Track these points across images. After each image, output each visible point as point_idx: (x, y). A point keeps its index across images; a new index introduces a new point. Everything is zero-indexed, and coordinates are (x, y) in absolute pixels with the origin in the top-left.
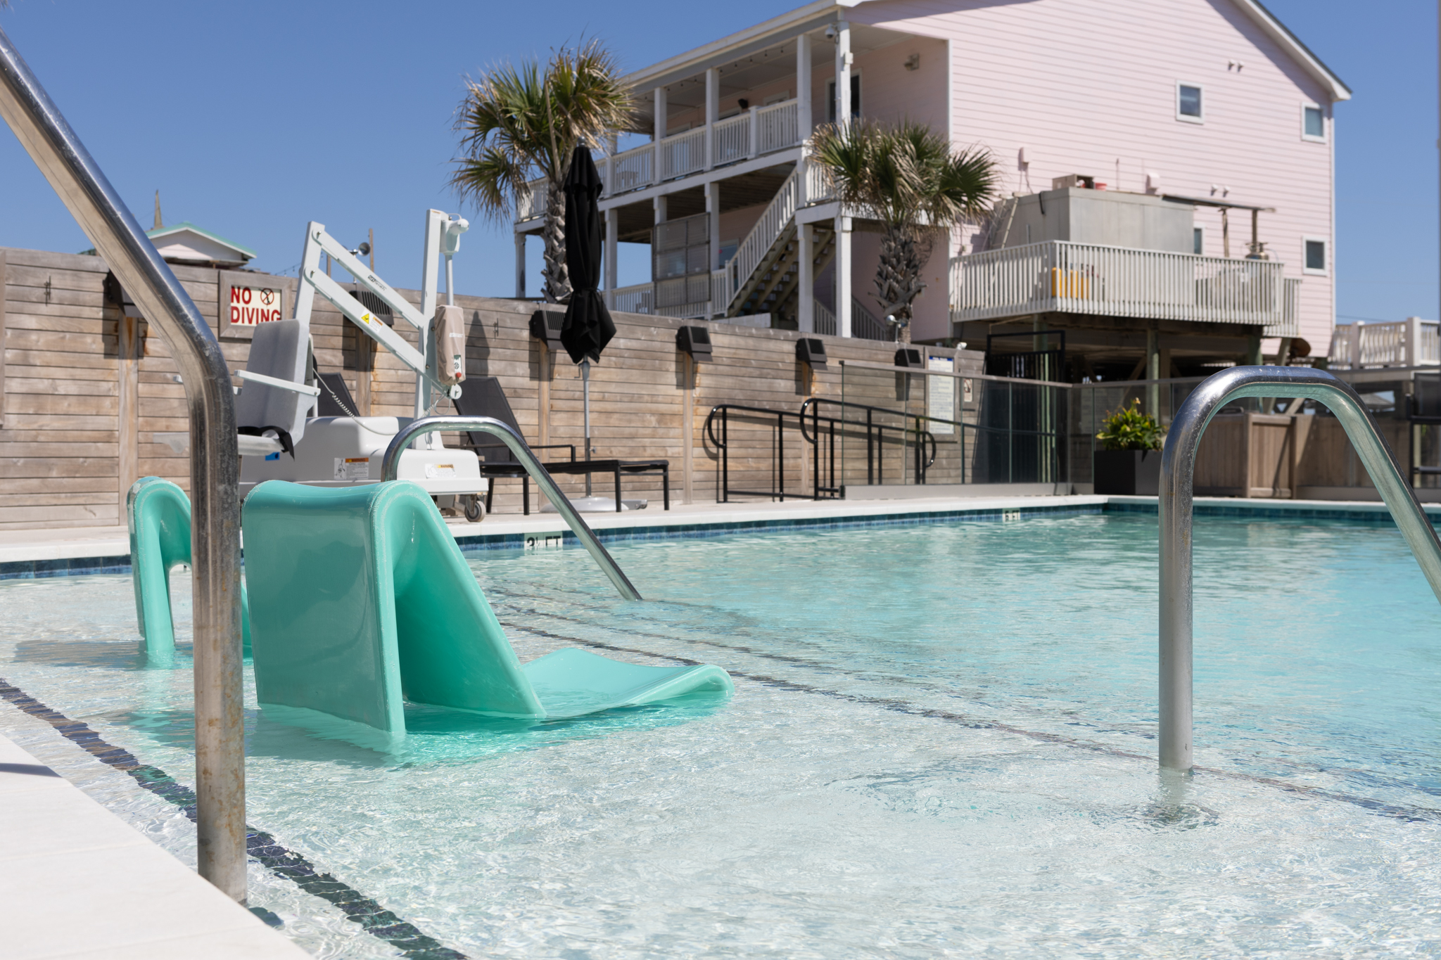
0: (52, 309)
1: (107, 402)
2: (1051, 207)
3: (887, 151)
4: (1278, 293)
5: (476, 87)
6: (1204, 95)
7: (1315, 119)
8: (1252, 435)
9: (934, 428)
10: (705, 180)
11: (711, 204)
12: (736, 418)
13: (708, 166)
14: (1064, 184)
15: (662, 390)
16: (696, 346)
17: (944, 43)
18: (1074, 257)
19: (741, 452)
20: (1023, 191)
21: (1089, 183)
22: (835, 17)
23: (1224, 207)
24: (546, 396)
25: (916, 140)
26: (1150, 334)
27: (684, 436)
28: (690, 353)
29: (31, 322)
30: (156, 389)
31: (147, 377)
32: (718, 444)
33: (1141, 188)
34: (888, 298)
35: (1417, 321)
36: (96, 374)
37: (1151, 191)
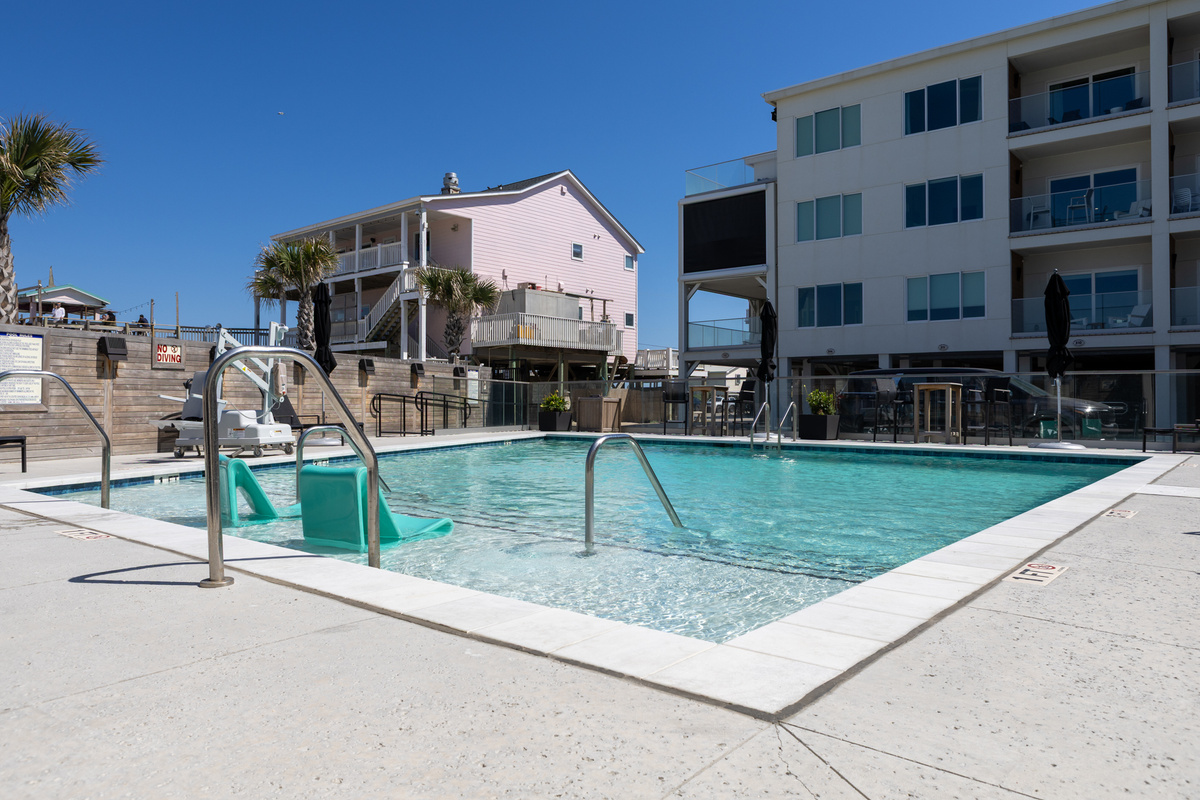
0: (73, 356)
1: (98, 399)
2: (517, 297)
3: (449, 280)
4: (614, 337)
5: (266, 248)
6: (583, 248)
7: (630, 261)
8: (604, 406)
9: (470, 402)
10: (355, 277)
11: (357, 288)
12: (385, 399)
13: (357, 270)
14: (523, 287)
15: (353, 387)
16: (368, 368)
17: (470, 220)
18: (527, 320)
19: (387, 414)
20: (505, 289)
21: (534, 287)
22: (419, 206)
23: (592, 299)
24: (301, 392)
25: (463, 275)
26: (560, 354)
27: (362, 408)
28: (365, 371)
29: (62, 363)
30: (122, 392)
31: (117, 387)
32: (376, 410)
33: (556, 289)
34: (449, 343)
35: (671, 350)
36: (93, 386)
37: (560, 290)
